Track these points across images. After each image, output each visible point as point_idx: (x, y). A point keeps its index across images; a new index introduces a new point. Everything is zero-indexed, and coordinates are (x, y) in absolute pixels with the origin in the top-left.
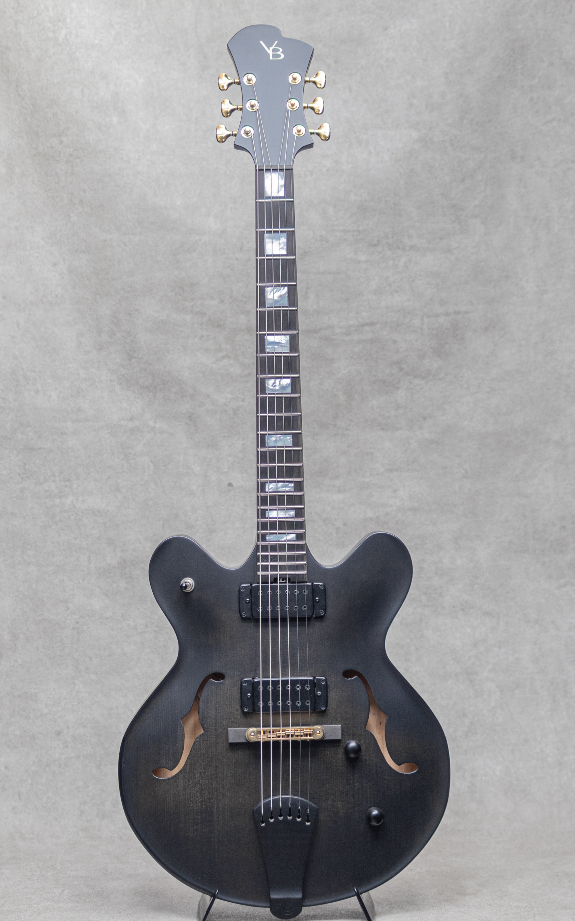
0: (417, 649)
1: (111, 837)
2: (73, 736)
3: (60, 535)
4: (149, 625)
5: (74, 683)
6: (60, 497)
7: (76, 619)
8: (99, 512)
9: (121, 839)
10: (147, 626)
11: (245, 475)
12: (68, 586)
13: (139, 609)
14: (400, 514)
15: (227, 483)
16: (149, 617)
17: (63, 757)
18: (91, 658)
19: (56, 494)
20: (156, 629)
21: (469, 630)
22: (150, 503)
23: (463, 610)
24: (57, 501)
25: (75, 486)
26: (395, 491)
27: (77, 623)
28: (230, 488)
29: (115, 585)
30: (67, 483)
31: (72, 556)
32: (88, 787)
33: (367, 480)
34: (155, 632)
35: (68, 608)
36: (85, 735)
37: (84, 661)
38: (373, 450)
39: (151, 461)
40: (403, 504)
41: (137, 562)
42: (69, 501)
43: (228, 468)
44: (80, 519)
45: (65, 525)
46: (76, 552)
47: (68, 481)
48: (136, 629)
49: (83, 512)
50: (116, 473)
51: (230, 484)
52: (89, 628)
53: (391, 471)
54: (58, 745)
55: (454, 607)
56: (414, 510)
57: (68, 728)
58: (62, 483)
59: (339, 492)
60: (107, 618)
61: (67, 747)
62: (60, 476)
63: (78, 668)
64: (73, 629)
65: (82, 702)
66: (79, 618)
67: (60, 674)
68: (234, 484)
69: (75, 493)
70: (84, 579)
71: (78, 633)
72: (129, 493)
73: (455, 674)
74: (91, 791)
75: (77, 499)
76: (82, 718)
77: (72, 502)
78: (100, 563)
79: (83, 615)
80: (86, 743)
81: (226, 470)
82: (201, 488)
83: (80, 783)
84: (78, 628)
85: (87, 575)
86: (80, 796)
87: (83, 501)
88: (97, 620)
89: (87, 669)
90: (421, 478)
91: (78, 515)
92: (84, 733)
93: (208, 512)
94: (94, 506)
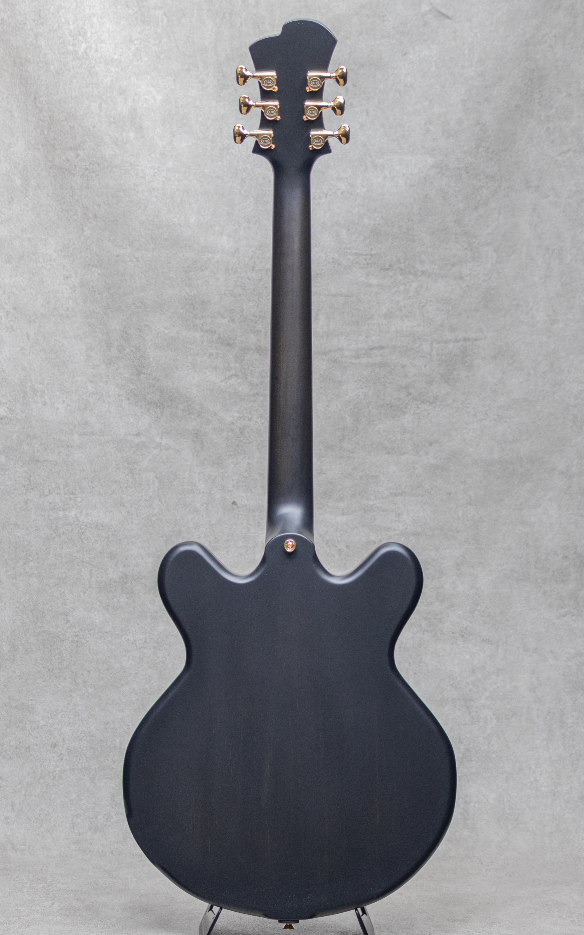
0: (415, 673)
1: (103, 851)
2: (68, 749)
3: (62, 548)
4: (148, 641)
5: (71, 696)
6: (64, 510)
7: (75, 632)
8: (103, 526)
9: (112, 853)
10: (146, 642)
11: (249, 494)
12: (69, 599)
13: (138, 624)
15: (231, 501)
16: (148, 633)
17: (58, 769)
18: (89, 671)
19: (60, 507)
20: (155, 644)
21: (467, 657)
22: (154, 518)
23: (462, 636)
24: (61, 514)
25: (79, 499)
26: (399, 515)
27: (77, 636)
28: (234, 506)
29: (115, 600)
30: (71, 496)
31: (74, 569)
32: (81, 800)
33: (371, 503)
34: (154, 647)
35: (68, 621)
36: (80, 748)
37: (83, 674)
38: (378, 474)
39: (156, 477)
40: (407, 529)
41: (138, 578)
42: (72, 514)
43: (233, 487)
44: (83, 533)
45: (68, 538)
46: (78, 565)
47: (72, 494)
48: (135, 644)
49: (86, 526)
50: (121, 487)
51: (234, 503)
52: (88, 642)
53: (395, 495)
54: (53, 757)
55: (453, 633)
57: (64, 740)
58: (67, 496)
59: (343, 514)
60: (107, 632)
61: (62, 759)
62: (64, 489)
63: (75, 681)
65: (79, 716)
66: (79, 632)
67: (58, 687)
68: (238, 502)
69: (80, 507)
70: (85, 592)
71: (77, 646)
72: (133, 509)
73: (453, 700)
74: (85, 804)
75: (81, 513)
76: (78, 731)
77: (76, 515)
78: (102, 577)
79: (83, 628)
80: (81, 756)
81: (230, 489)
82: (205, 506)
83: (74, 796)
84: (77, 641)
85: (88, 588)
86: (73, 809)
87: (87, 514)
88: (96, 633)
89: (85, 682)
90: (425, 503)
91: (81, 529)
92: (80, 746)
93: (211, 530)
94: (97, 520)
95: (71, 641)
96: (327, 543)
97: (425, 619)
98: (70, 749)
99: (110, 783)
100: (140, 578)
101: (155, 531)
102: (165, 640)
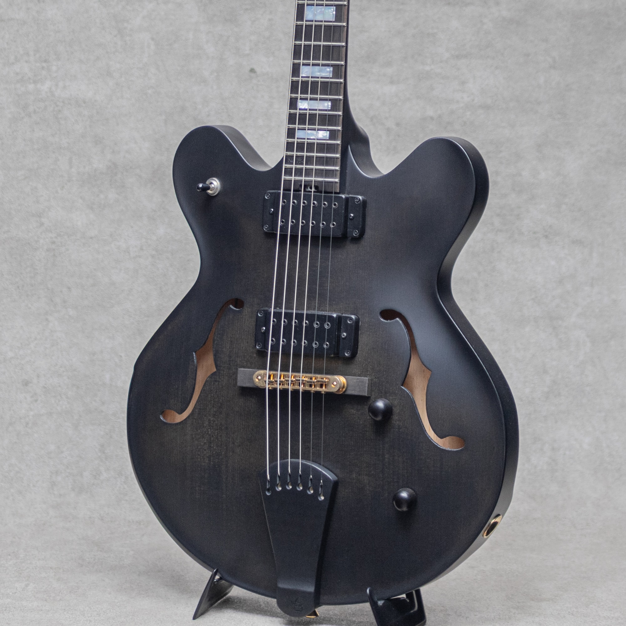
0: (486, 285)
1: (90, 518)
2: (45, 387)
3: (34, 131)
4: (144, 248)
5: (47, 320)
6: (35, 82)
7: (51, 238)
8: (85, 102)
9: (102, 520)
10: (142, 249)
11: (271, 59)
12: (42, 196)
13: (132, 227)
14: (468, 113)
15: (249, 68)
16: (145, 238)
17: (32, 413)
18: (69, 288)
19: (30, 78)
20: (154, 252)
21: (553, 263)
22: (150, 91)
23: (546, 237)
24: (31, 87)
25: (54, 68)
26: (463, 83)
27: (53, 243)
28: (253, 75)
29: (102, 196)
30: (44, 65)
31: (48, 157)
32: (62, 452)
33: (427, 68)
34: (153, 256)
35: (42, 224)
36: (60, 386)
37: (61, 292)
38: (436, 31)
39: (152, 39)
40: (473, 100)
41: (131, 168)
42: (45, 87)
43: (250, 50)
44: (60, 111)
45: (40, 118)
46: (54, 152)
47: (45, 61)
48: (128, 252)
49: (63, 102)
50: (107, 53)
51: (252, 71)
52: (68, 250)
53: (458, 57)
54: (26, 398)
55: (535, 233)
56: (486, 107)
57: (38, 376)
58: (38, 64)
59: (392, 82)
60: (91, 238)
61: (36, 401)
62: (35, 55)
63: (52, 301)
65: (57, 345)
66: (56, 238)
67: (30, 308)
68: (258, 70)
69: (55, 78)
70: (63, 187)
71: (54, 255)
72: (123, 79)
73: (535, 318)
74: (66, 458)
75: (57, 85)
76: (57, 364)
77: (50, 89)
78: (84, 167)
79: (61, 233)
80: (61, 396)
81: (247, 52)
82: (215, 74)
83: (52, 447)
84: (54, 250)
85: (67, 182)
86: (52, 464)
87: (65, 87)
88: (78, 239)
89: (65, 302)
90: (497, 68)
91: (57, 106)
92: (59, 383)
93: (223, 105)
94: (78, 95)
95: (47, 249)
96: (372, 119)
97: (498, 215)
98: (46, 388)
99: (98, 430)
100: (133, 167)
101: (151, 107)
102: (165, 247)
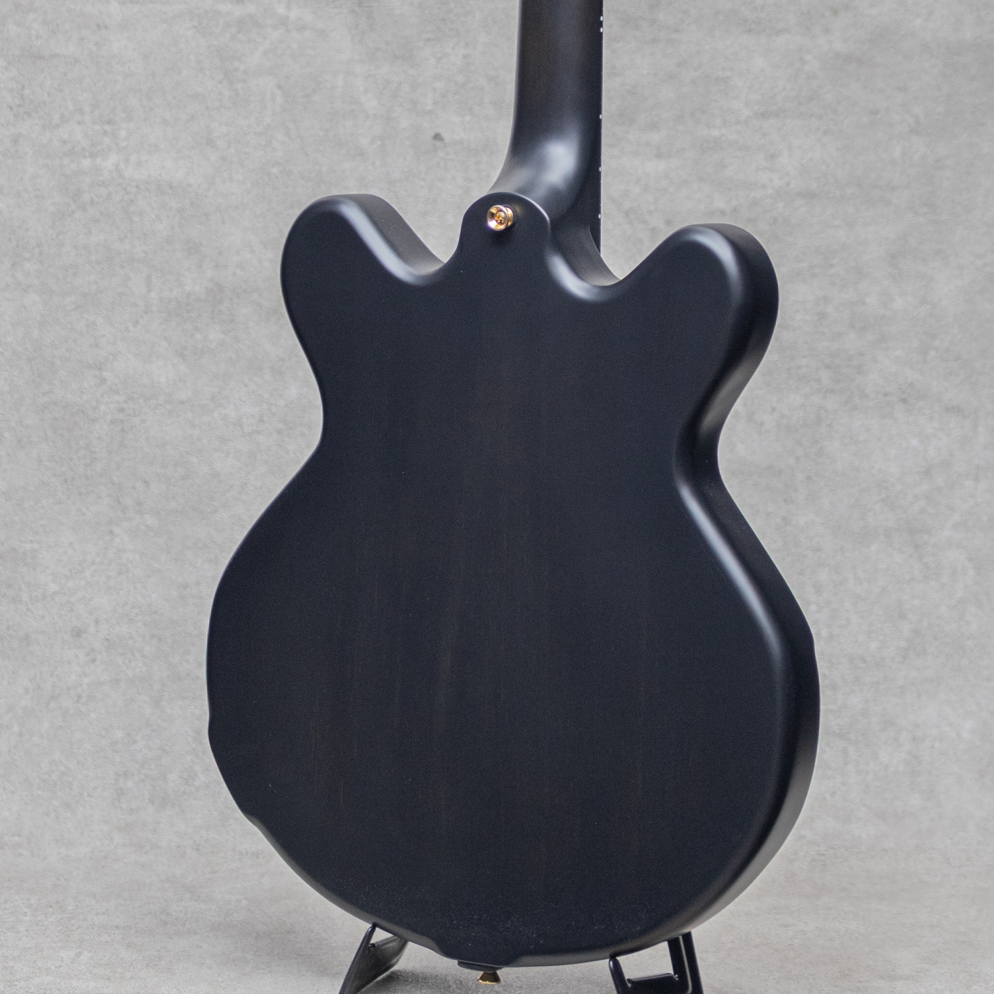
0: (809, 478)
1: (179, 846)
2: (107, 640)
3: (90, 232)
4: (265, 419)
5: (111, 532)
6: (92, 156)
7: (118, 402)
8: (171, 187)
9: (198, 850)
10: (262, 421)
11: (468, 118)
12: (104, 336)
13: (246, 386)
14: (781, 205)
15: (432, 133)
16: (267, 403)
17: (87, 680)
18: (146, 482)
19: (84, 150)
20: (281, 426)
21: (915, 442)
22: (275, 170)
23: (904, 401)
24: (86, 163)
25: (123, 133)
26: (772, 157)
27: (122, 410)
28: (438, 143)
29: (199, 336)
30: (107, 128)
31: (114, 275)
32: (135, 742)
33: (716, 133)
34: (279, 432)
35: (103, 381)
36: (131, 638)
37: (134, 488)
38: (728, 74)
39: (279, 87)
40: (788, 184)
41: (245, 291)
42: (109, 163)
43: (435, 104)
44: (132, 201)
45: (101, 212)
46: (122, 267)
47: (109, 122)
48: (240, 426)
49: (137, 187)
50: (207, 108)
51: (437, 137)
52: (144, 421)
53: (764, 115)
54: (77, 657)
55: (886, 395)
56: (809, 196)
57: (97, 622)
58: (98, 127)
59: (659, 156)
60: (182, 402)
61: (94, 661)
62: (92, 112)
63: (119, 502)
64: (112, 422)
65: (128, 572)
66: (126, 402)
67: (84, 514)
68: (446, 135)
69: (123, 148)
70: (137, 322)
71: (123, 430)
72: (232, 150)
73: (886, 530)
74: (141, 751)
75: (127, 160)
76: (127, 603)
77: (117, 166)
78: (171, 290)
79: (133, 395)
80: (133, 654)
81: (429, 108)
82: (379, 143)
83: (119, 734)
84: (122, 421)
85: (143, 314)
86: (118, 761)
87: (139, 164)
88: (161, 405)
89: (139, 504)
90: (825, 133)
91: (128, 193)
92: (130, 633)
93: (392, 192)
94: (160, 175)
95: (111, 421)
96: (627, 214)
97: (828, 367)
98: (109, 640)
99: (192, 707)
100: (249, 290)
101: (277, 195)
102: (300, 417)
